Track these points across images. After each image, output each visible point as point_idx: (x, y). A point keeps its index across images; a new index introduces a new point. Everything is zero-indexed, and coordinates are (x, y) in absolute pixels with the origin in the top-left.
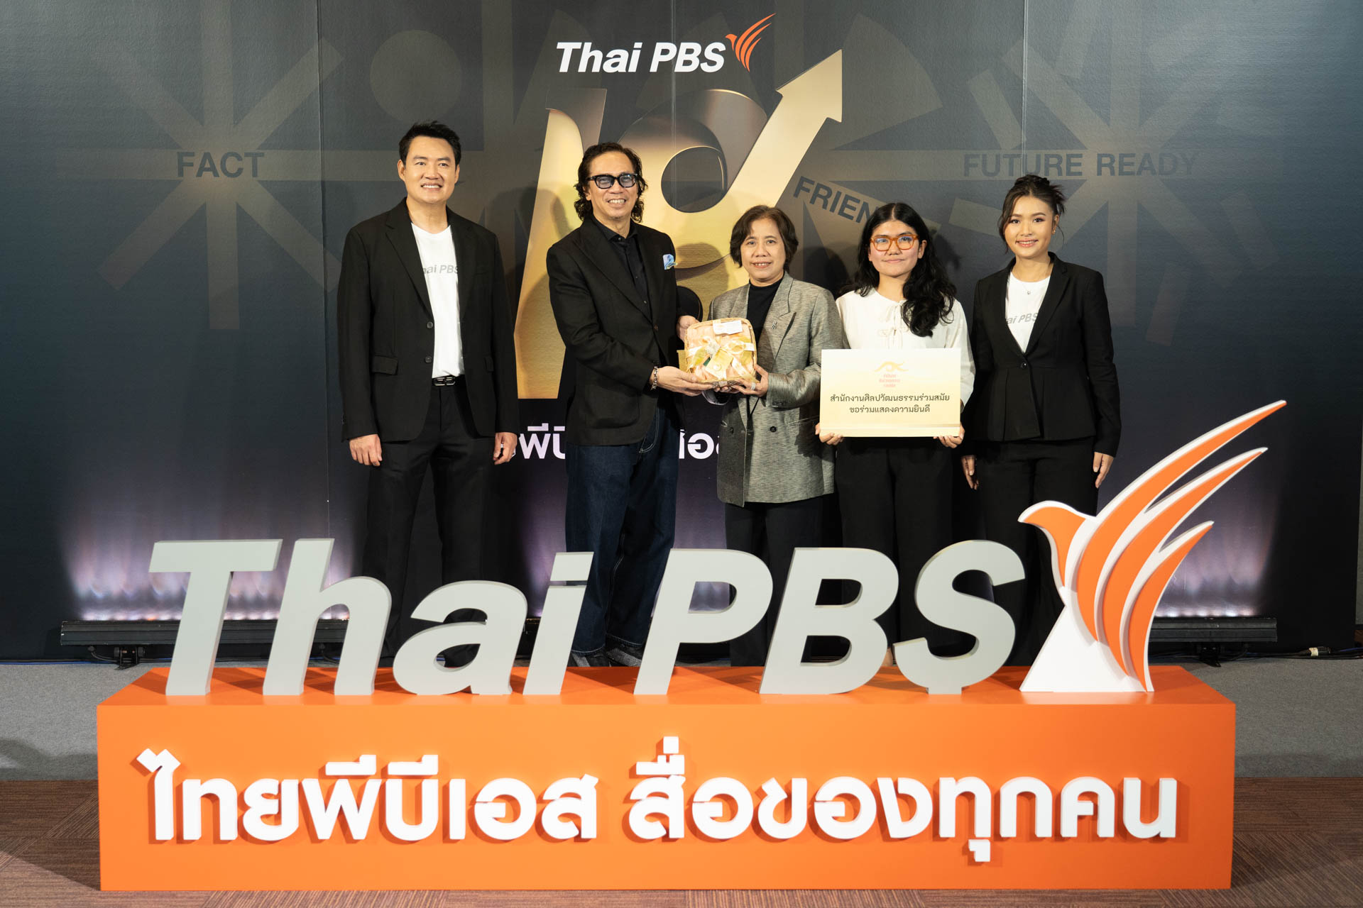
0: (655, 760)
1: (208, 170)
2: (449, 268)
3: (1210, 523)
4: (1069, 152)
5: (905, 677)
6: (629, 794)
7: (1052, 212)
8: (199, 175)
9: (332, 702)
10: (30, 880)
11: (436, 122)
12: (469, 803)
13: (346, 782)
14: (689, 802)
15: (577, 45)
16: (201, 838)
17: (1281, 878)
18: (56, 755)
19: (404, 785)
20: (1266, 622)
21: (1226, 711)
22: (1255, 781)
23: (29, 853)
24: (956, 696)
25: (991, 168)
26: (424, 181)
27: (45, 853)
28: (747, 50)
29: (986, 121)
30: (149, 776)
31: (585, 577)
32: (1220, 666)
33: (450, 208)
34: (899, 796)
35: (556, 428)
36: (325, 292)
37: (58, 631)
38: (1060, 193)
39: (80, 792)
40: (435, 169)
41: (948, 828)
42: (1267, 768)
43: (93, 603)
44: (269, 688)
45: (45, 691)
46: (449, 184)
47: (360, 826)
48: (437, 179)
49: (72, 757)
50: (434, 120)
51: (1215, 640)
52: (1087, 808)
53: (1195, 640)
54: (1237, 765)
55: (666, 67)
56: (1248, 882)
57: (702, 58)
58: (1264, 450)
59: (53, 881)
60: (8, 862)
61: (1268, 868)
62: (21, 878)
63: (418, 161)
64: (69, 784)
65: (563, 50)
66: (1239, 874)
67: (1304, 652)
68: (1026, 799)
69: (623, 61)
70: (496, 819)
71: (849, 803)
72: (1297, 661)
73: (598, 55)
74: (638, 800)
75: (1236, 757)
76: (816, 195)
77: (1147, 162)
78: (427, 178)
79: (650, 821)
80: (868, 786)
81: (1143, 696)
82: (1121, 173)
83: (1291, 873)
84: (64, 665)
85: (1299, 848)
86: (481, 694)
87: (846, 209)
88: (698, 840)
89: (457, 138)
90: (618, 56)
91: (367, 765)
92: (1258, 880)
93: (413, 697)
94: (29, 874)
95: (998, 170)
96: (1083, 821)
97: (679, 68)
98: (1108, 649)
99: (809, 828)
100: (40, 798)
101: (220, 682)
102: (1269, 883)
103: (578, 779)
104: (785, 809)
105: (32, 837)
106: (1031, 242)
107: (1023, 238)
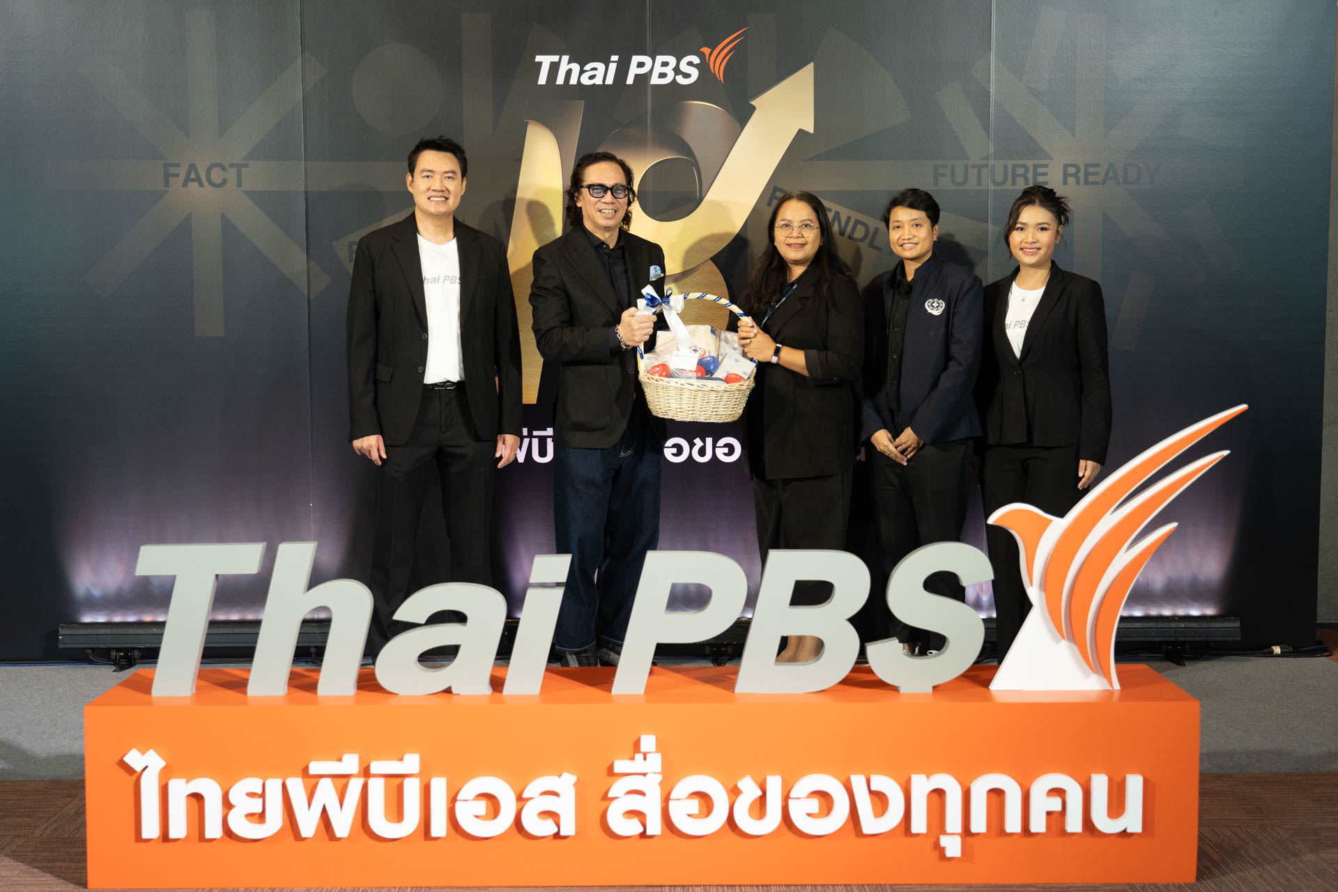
0: (633, 759)
1: (193, 180)
2: (452, 280)
3: (1175, 524)
4: (1036, 162)
5: (877, 676)
6: (607, 792)
7: (1057, 222)
8: (185, 185)
9: (315, 702)
10: (18, 879)
11: (443, 136)
12: (450, 800)
13: (329, 780)
14: (666, 800)
15: (555, 58)
16: (186, 837)
17: (1245, 872)
18: (44, 755)
19: (386, 783)
20: (1230, 621)
21: (1191, 708)
22: (1219, 777)
23: (17, 852)
24: (925, 695)
25: (959, 178)
26: (431, 193)
27: (33, 851)
28: (721, 63)
29: (955, 133)
30: (135, 776)
31: (564, 579)
32: (1185, 665)
33: (457, 219)
34: (871, 792)
35: (535, 433)
36: (309, 300)
37: (57, 633)
38: (1066, 205)
39: (67, 792)
40: (442, 182)
41: (919, 824)
42: (1231, 764)
43: (92, 604)
44: (253, 689)
45: (33, 692)
46: (456, 196)
47: (343, 824)
48: (442, 191)
49: (58, 757)
51: (1180, 639)
52: (1055, 804)
53: (1160, 639)
54: (1201, 761)
55: (642, 79)
56: (1213, 876)
57: (677, 71)
58: (1226, 453)
59: (41, 879)
61: (1232, 862)
62: (8, 877)
63: (425, 174)
64: (56, 784)
65: (542, 63)
66: (1204, 868)
67: (1266, 651)
68: (995, 795)
69: (600, 74)
70: (477, 817)
71: (822, 800)
72: (1260, 659)
73: (576, 67)
74: (616, 798)
75: (1200, 753)
77: (1111, 173)
78: (434, 190)
79: (627, 818)
80: (841, 782)
81: (1111, 693)
82: (1086, 183)
83: (1254, 867)
84: (51, 667)
85: (1262, 842)
86: (461, 693)
88: (674, 836)
89: (463, 152)
90: (595, 69)
91: (350, 763)
92: (1223, 875)
93: (396, 697)
94: (16, 872)
95: (966, 179)
96: (1052, 816)
97: (655, 80)
98: (1075, 648)
99: (784, 826)
100: (28, 798)
101: (205, 683)
102: (1233, 876)
103: (557, 777)
104: (760, 806)
105: (20, 836)
106: (1035, 250)
107: (1027, 246)
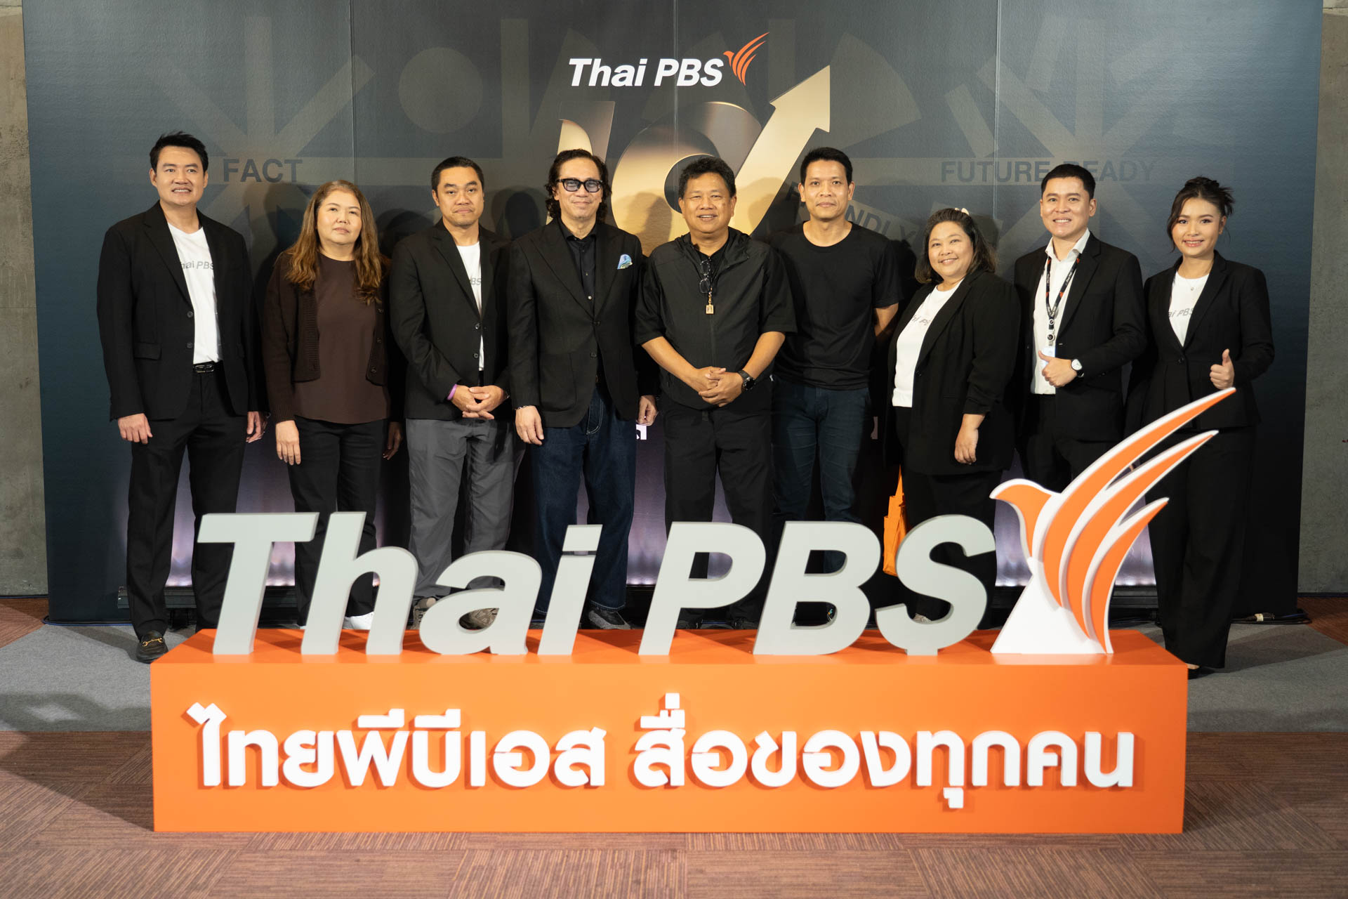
0: (658, 715)
3: (1166, 500)
5: (885, 640)
6: (634, 746)
7: (1220, 213)
9: (364, 661)
10: (90, 822)
12: (489, 752)
13: (377, 733)
14: (689, 753)
15: (588, 61)
16: (245, 785)
17: (1229, 824)
18: (113, 708)
19: (429, 737)
21: (1179, 671)
22: (1204, 735)
23: (89, 797)
24: (931, 657)
26: (175, 186)
27: (104, 797)
28: (743, 67)
29: (961, 130)
30: (198, 728)
33: (200, 211)
34: (881, 748)
37: (116, 595)
39: (134, 742)
40: (184, 175)
41: (924, 778)
42: (1216, 723)
44: (307, 648)
46: (198, 188)
47: (389, 774)
48: (186, 183)
49: (127, 710)
52: (1052, 760)
54: (1188, 720)
55: (669, 81)
56: (1199, 827)
57: (702, 73)
58: (1214, 433)
59: (111, 822)
60: (71, 805)
61: (1216, 814)
62: (82, 820)
63: (168, 168)
64: (125, 734)
65: (575, 65)
66: (1190, 820)
67: (1250, 618)
69: (629, 76)
70: (513, 768)
71: (834, 754)
72: (1244, 626)
73: (607, 70)
74: (643, 751)
75: (1188, 712)
78: (177, 183)
79: (653, 770)
80: (852, 738)
81: (1104, 657)
83: (1237, 819)
85: (1245, 796)
86: (500, 654)
88: (696, 787)
90: (625, 71)
91: (396, 717)
92: (1208, 826)
93: (439, 656)
94: (89, 816)
95: (972, 175)
96: (1049, 771)
97: (681, 82)
98: (1072, 614)
99: (799, 778)
100: (99, 747)
101: (262, 643)
102: (1217, 828)
103: (587, 732)
104: (776, 760)
105: (92, 782)
106: (1197, 242)
107: (1190, 238)
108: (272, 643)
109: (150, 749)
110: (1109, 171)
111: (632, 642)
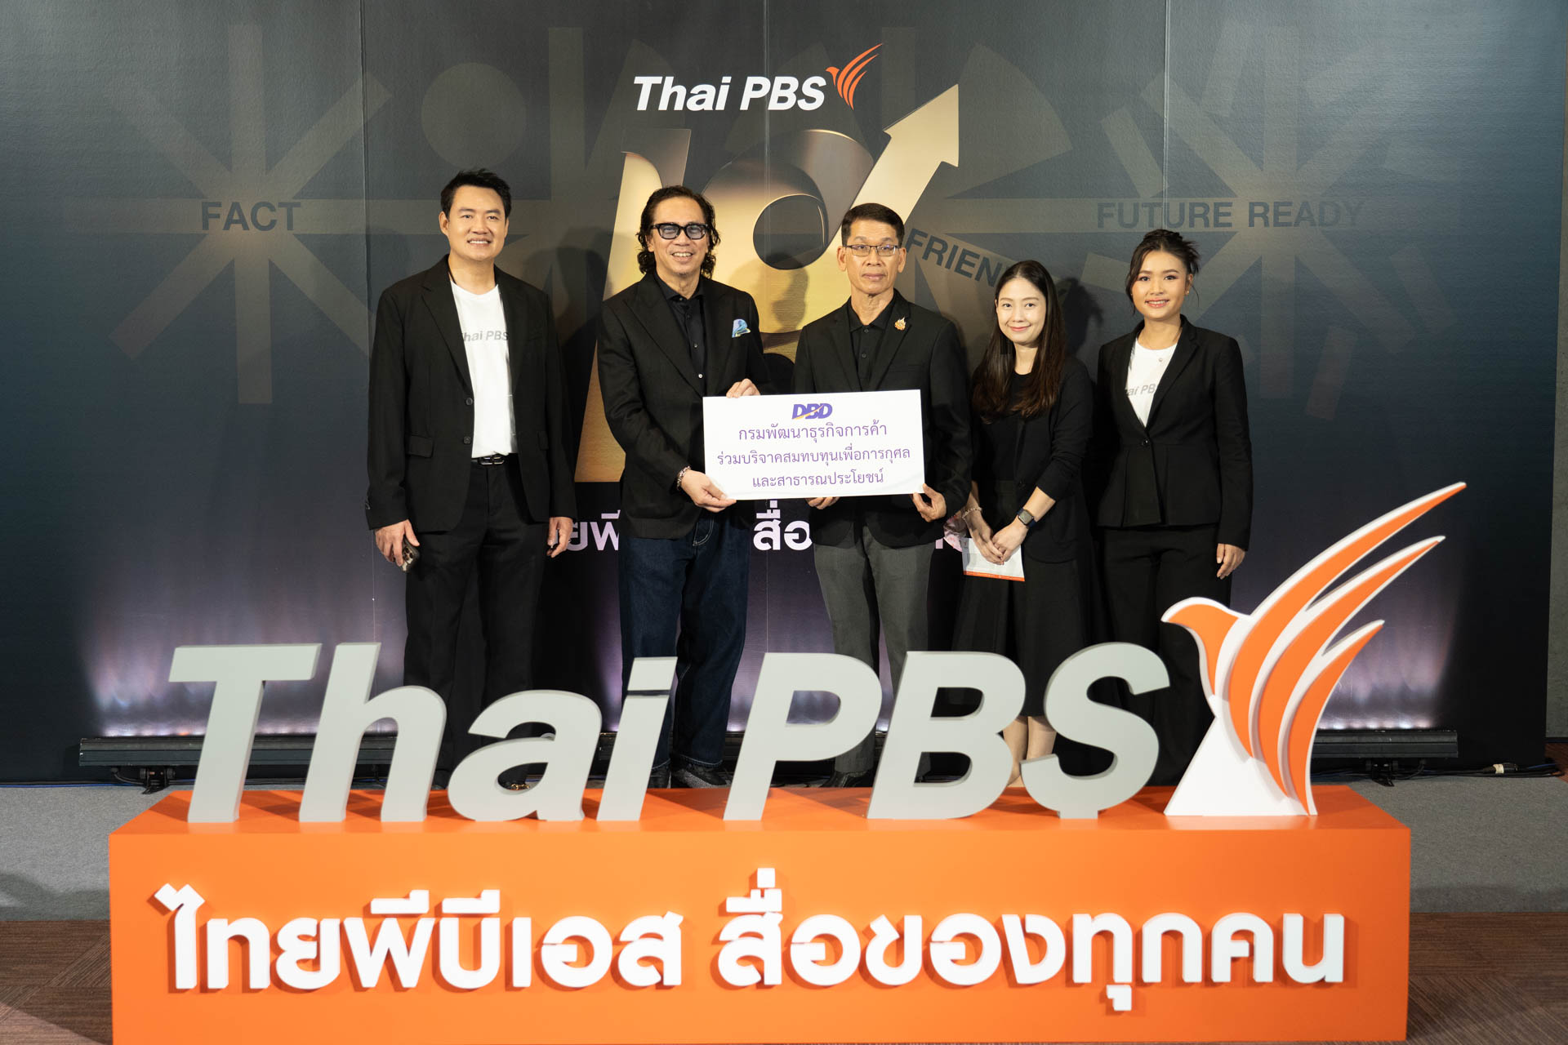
0: (748, 895)
1: (236, 222)
2: (497, 335)
3: (1380, 623)
4: (1218, 200)
5: (1033, 800)
6: (718, 935)
7: (1186, 269)
8: (227, 227)
9: (378, 830)
10: (32, 1036)
11: (484, 170)
12: (535, 944)
13: (394, 921)
14: (787, 943)
15: (658, 80)
16: (228, 987)
17: (1463, 1028)
18: (62, 891)
19: (461, 925)
20: (1445, 735)
21: (1400, 837)
22: (1432, 917)
23: (31, 1004)
24: (1089, 821)
25: (1128, 219)
26: (471, 236)
27: (49, 1004)
28: (850, 86)
29: (1123, 167)
30: (168, 916)
32: (1393, 785)
33: (499, 267)
34: (1027, 935)
37: (77, 749)
39: (89, 934)
40: (484, 223)
41: (1083, 973)
42: (1446, 902)
43: (119, 715)
44: (306, 814)
45: (50, 818)
46: (499, 239)
47: (410, 973)
48: (485, 233)
49: (79, 893)
50: (482, 167)
51: (1387, 756)
52: (1241, 949)
53: (1364, 756)
54: (1412, 900)
55: (759, 104)
56: (1427, 1033)
57: (799, 94)
58: (1440, 539)
59: (59, 1036)
60: (7, 1014)
61: (1448, 1017)
62: (21, 1033)
63: (464, 213)
64: (77, 924)
65: (641, 85)
66: (1415, 1023)
67: (1488, 769)
68: (1172, 938)
69: (709, 98)
70: (566, 963)
71: (970, 944)
72: (1479, 779)
73: (681, 90)
74: (729, 941)
75: (1411, 889)
76: (929, 249)
78: (475, 233)
79: (742, 965)
80: (992, 924)
81: (1306, 819)
82: (1277, 224)
83: (1475, 1023)
84: (70, 788)
85: (1483, 993)
86: (549, 819)
87: (964, 265)
88: (796, 987)
89: (507, 188)
90: (704, 92)
91: (419, 901)
92: (1438, 1031)
93: (472, 823)
94: (31, 1027)
95: (1136, 220)
96: (1238, 963)
97: (773, 105)
98: (1265, 766)
99: (925, 973)
100: (43, 941)
101: (250, 807)
102: (1448, 1033)
103: (660, 917)
104: (896, 951)
105: (34, 986)
106: (1162, 302)
107: (1153, 297)
108: (261, 808)
109: (108, 942)
110: (1305, 214)
111: (715, 805)
